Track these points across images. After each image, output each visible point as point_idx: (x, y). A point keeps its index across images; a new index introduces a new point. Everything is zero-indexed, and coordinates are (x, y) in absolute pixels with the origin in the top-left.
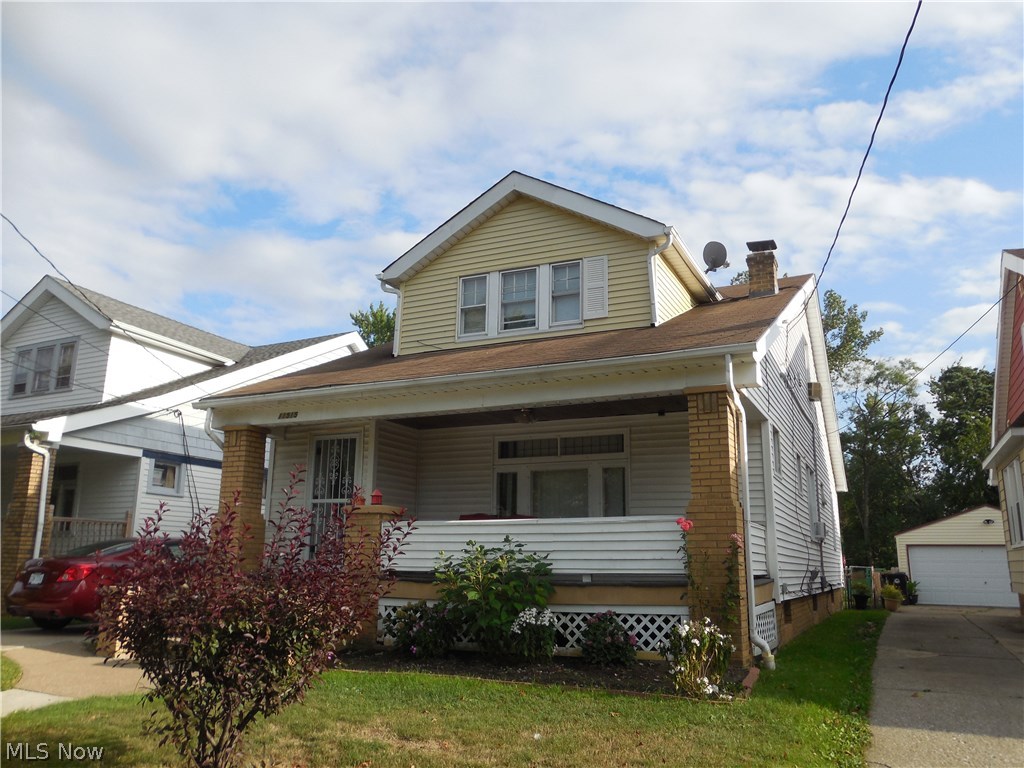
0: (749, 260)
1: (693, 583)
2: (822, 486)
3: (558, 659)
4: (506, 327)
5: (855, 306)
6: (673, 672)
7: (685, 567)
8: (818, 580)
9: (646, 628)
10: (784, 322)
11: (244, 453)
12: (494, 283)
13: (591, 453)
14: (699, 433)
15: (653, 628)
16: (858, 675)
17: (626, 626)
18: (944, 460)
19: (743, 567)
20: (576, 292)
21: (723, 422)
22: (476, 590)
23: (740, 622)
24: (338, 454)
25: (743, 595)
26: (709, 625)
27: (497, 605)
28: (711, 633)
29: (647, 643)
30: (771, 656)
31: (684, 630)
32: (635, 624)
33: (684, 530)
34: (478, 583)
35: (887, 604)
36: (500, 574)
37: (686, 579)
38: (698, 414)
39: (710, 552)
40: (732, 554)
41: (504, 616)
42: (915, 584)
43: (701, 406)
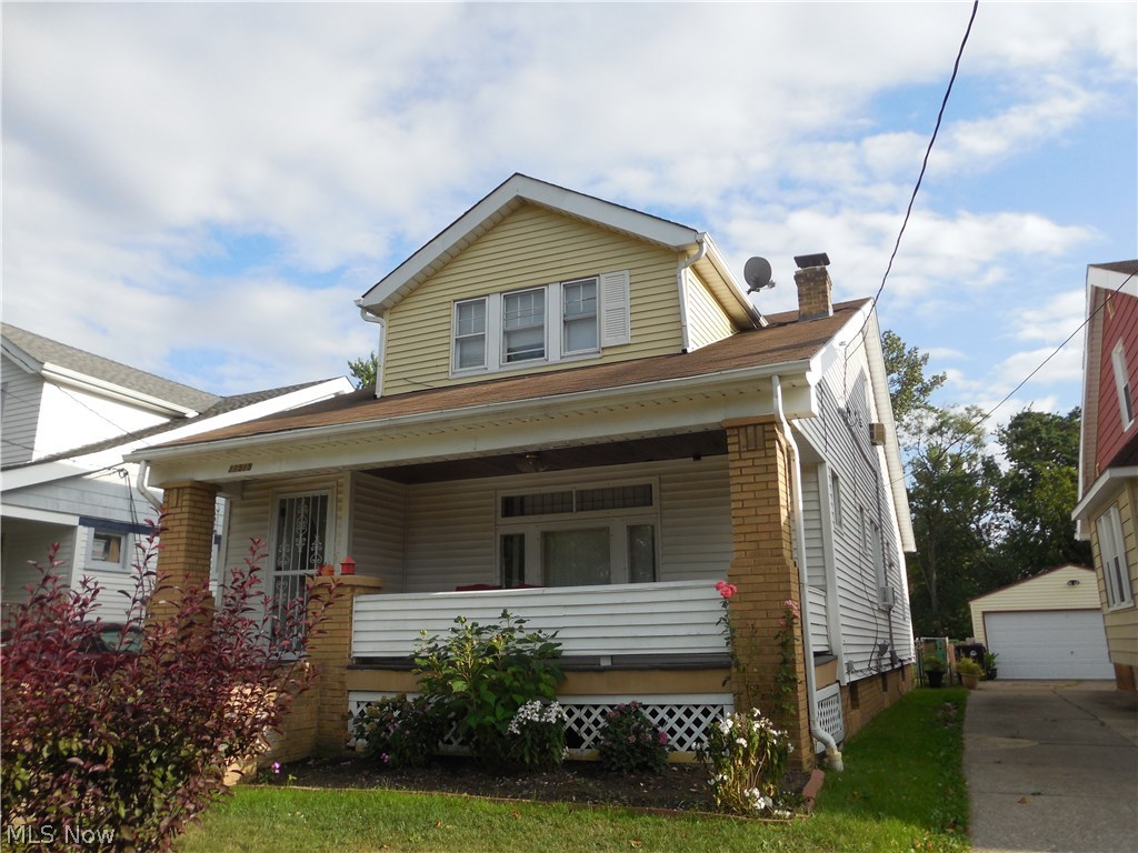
0: (798, 277)
1: (737, 665)
2: (888, 544)
3: (570, 764)
4: (509, 359)
5: (916, 349)
6: (713, 782)
7: (727, 644)
8: (888, 655)
9: (680, 723)
10: (842, 344)
11: (186, 516)
12: (495, 306)
13: (613, 507)
14: (741, 475)
15: (689, 722)
16: (947, 775)
17: (655, 721)
18: (1017, 516)
19: (800, 642)
20: (592, 314)
21: (771, 461)
22: (465, 680)
23: (797, 711)
24: (307, 515)
25: (801, 677)
26: (759, 718)
27: (491, 698)
28: (761, 729)
29: (681, 742)
30: (837, 754)
31: (726, 726)
32: (666, 717)
33: (725, 598)
34: (467, 670)
35: (964, 681)
36: (495, 658)
37: (730, 659)
38: (740, 452)
39: (758, 624)
40: (787, 626)
41: (500, 712)
42: (993, 657)
43: (743, 442)
